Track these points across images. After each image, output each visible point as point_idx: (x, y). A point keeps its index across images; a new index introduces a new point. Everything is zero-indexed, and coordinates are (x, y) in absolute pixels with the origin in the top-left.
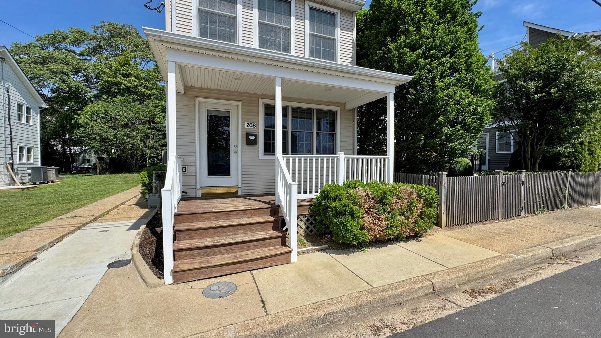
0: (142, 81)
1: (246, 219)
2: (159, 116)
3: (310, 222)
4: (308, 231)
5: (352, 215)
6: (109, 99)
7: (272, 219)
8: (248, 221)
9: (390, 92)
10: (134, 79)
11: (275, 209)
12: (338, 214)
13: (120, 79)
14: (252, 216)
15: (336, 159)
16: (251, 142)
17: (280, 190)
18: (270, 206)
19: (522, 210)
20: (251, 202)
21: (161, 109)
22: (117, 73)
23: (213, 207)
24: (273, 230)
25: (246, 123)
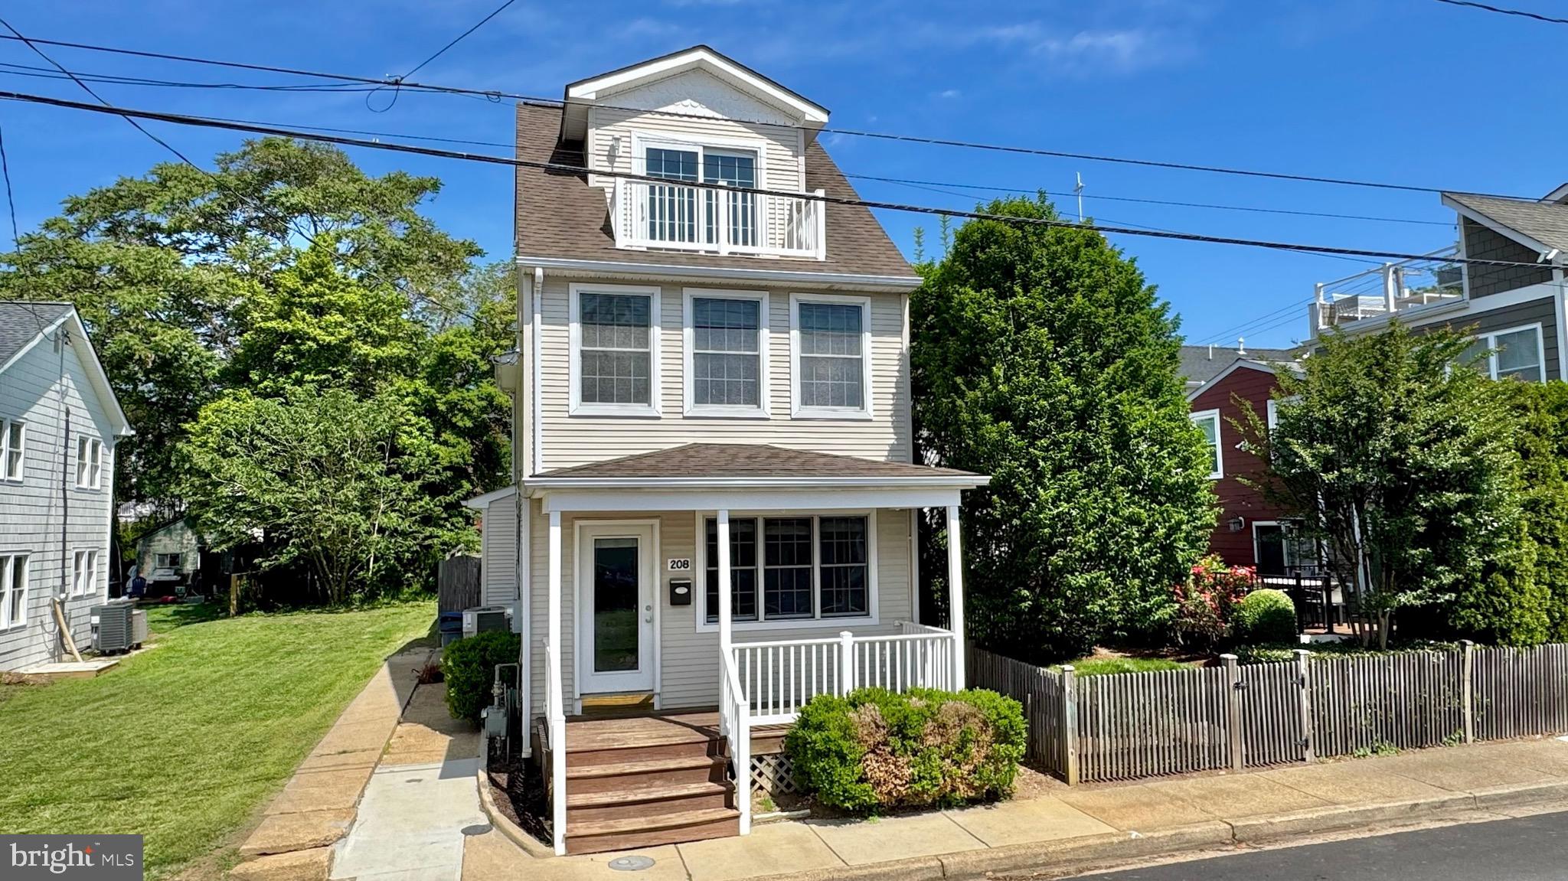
0: (361, 320)
1: (668, 761)
2: (407, 429)
3: (785, 768)
4: (782, 786)
5: (842, 758)
6: (265, 383)
7: (709, 761)
8: (672, 764)
9: (953, 504)
10: (339, 318)
11: (717, 744)
12: (820, 755)
13: (302, 322)
14: (678, 755)
15: (836, 647)
16: (680, 599)
17: (727, 709)
18: (708, 739)
19: (1307, 747)
20: (678, 729)
21: (414, 404)
22: (294, 304)
23: (614, 740)
24: (710, 780)
25: (670, 560)
